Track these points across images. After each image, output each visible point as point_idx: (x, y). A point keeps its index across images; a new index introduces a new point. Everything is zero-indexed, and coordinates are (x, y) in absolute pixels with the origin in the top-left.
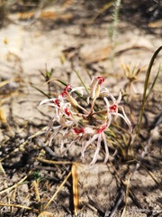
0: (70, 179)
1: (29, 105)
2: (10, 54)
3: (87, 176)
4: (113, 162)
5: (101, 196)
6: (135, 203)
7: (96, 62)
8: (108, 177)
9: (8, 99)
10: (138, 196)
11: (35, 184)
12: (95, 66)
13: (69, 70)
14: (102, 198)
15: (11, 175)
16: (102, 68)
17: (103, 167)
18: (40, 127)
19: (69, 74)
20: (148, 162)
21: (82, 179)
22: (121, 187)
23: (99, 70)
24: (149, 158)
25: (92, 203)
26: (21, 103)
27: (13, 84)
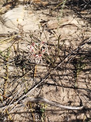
0: (34, 69)
2: (19, 24)
4: (49, 67)
5: (42, 75)
6: (52, 78)
7: (53, 29)
8: (46, 71)
9: (17, 42)
11: (24, 69)
12: (52, 31)
13: (41, 32)
14: (43, 75)
15: (17, 67)
16: (54, 32)
17: (45, 68)
18: (27, 53)
19: (41, 33)
20: (60, 68)
21: (38, 70)
22: (49, 74)
23: (53, 32)
25: (39, 76)
26: (22, 44)
27: (19, 36)
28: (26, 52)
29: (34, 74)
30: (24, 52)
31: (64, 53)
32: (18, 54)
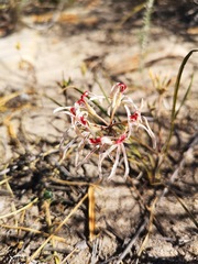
0: (86, 202)
1: (42, 120)
2: (23, 61)
3: (105, 199)
4: (138, 187)
5: (121, 222)
6: (160, 231)
7: (123, 74)
8: (130, 202)
10: (165, 224)
11: (46, 204)
12: (122, 78)
13: (91, 82)
16: (129, 80)
17: (125, 191)
18: (54, 144)
19: (90, 87)
20: (178, 188)
21: (100, 203)
22: (145, 214)
24: (180, 184)
25: (110, 229)
26: (33, 117)
27: (25, 96)
28: (49, 144)
29: (86, 220)
30: (43, 142)
31: (177, 135)
32: (22, 149)
